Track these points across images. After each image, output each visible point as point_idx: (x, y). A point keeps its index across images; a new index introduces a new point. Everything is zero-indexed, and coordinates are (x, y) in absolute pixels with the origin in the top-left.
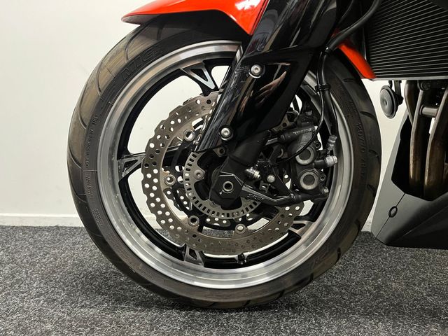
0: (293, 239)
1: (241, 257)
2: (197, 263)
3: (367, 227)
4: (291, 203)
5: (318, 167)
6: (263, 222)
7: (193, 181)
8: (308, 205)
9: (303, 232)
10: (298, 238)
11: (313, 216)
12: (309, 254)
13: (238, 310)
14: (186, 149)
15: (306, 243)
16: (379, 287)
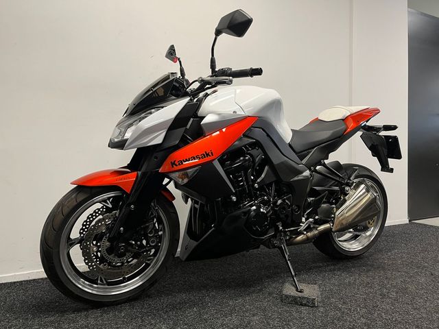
0: (147, 266)
1: (124, 278)
2: (104, 285)
3: (178, 254)
4: (147, 251)
5: (156, 236)
6: (135, 261)
7: (105, 248)
8: (153, 251)
9: (152, 262)
10: (149, 265)
11: (155, 254)
12: (155, 270)
13: (124, 303)
14: (103, 235)
15: (153, 267)
16: (186, 281)
